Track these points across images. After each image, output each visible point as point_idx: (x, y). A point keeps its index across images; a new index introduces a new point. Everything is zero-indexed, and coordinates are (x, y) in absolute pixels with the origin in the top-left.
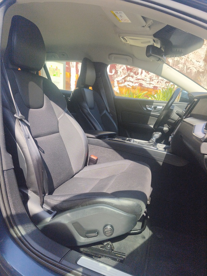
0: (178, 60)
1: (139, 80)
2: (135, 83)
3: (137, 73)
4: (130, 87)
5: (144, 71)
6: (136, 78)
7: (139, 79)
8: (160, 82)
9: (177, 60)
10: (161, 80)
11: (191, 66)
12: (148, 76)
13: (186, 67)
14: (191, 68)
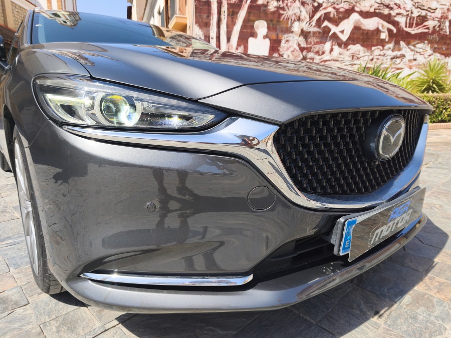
0: (424, 14)
3: (321, 52)
5: (336, 48)
6: (320, 59)
7: (326, 61)
8: (378, 59)
9: (419, 16)
10: (380, 55)
12: (348, 53)
13: (447, 24)
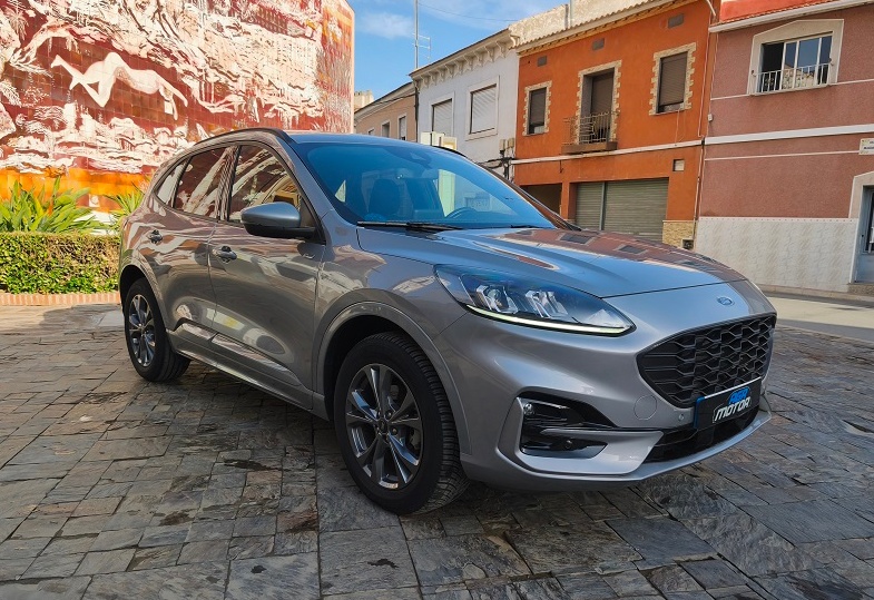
0: (223, 81)
1: (74, 148)
2: (57, 157)
3: (56, 122)
4: (38, 172)
5: (87, 118)
6: (57, 139)
7: (70, 144)
9: (217, 83)
10: (169, 145)
11: (272, 100)
12: (113, 133)
13: (255, 105)
14: (275, 107)
